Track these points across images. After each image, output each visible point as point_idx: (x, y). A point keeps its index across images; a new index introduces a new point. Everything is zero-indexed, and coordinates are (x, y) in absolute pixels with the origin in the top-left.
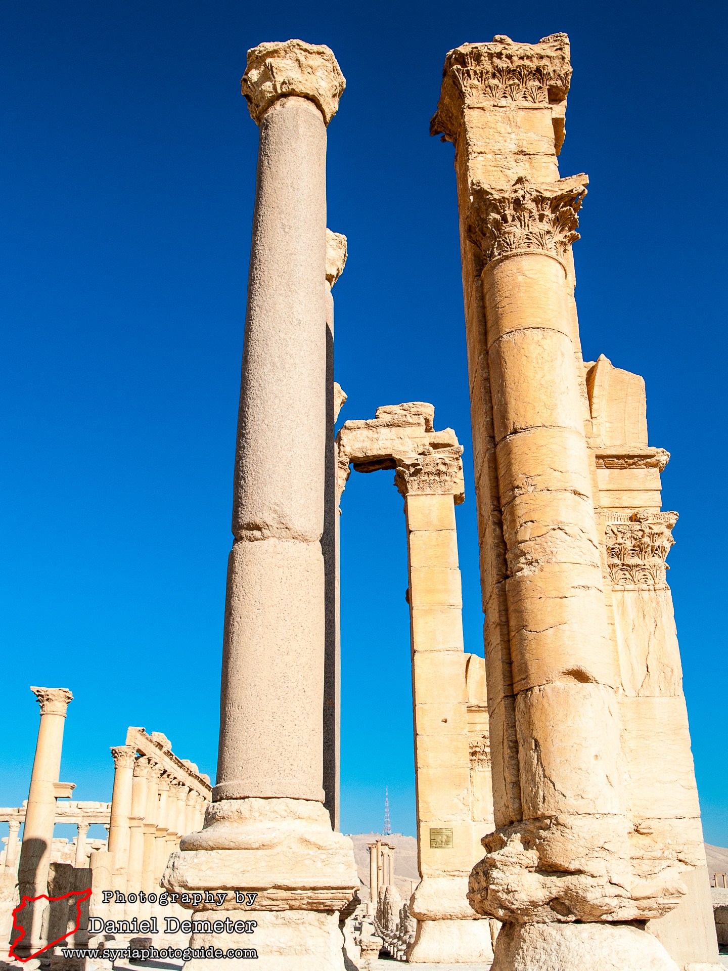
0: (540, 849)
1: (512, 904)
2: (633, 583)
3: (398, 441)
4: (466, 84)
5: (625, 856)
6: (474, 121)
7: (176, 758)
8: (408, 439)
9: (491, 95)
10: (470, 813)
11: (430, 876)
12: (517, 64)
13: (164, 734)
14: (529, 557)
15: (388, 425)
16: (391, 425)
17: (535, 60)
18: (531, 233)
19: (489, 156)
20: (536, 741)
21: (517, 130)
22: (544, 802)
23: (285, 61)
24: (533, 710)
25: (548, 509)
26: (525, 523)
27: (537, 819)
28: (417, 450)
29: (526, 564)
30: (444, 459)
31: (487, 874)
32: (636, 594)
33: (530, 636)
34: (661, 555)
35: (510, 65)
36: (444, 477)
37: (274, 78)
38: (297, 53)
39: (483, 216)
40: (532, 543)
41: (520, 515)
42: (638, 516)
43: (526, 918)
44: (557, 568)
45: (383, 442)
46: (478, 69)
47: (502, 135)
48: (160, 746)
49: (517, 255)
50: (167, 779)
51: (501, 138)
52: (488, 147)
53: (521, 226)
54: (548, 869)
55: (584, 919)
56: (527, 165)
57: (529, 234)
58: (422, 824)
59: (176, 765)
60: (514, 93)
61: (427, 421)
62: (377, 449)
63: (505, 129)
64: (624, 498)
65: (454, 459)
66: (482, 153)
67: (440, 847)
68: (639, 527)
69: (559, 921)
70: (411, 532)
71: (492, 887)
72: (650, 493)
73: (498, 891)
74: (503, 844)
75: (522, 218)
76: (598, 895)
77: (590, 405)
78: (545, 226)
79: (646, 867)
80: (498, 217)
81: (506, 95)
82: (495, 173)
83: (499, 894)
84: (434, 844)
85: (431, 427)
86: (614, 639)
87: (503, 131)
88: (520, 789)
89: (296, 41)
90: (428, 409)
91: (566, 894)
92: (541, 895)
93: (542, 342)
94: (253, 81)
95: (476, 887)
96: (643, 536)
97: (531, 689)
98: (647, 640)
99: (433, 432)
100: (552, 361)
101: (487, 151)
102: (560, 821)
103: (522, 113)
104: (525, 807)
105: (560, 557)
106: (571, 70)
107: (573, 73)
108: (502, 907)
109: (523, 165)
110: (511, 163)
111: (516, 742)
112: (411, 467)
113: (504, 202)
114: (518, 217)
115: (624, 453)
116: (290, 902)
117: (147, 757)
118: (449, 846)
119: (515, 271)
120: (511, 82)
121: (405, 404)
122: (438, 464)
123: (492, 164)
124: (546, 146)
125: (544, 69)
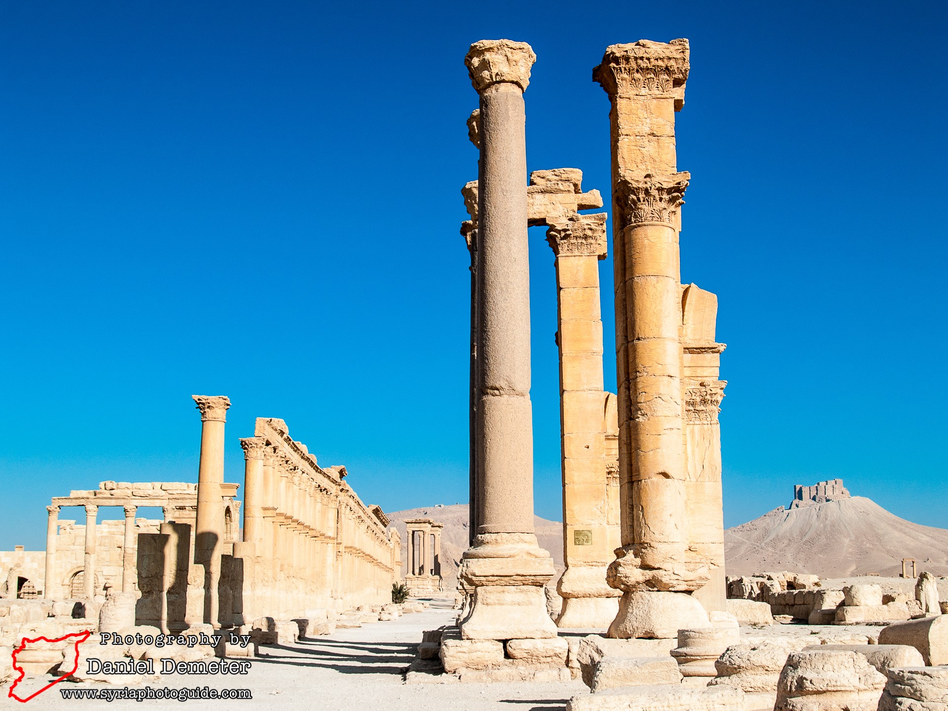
0: (642, 557)
1: (628, 582)
2: (699, 420)
3: (550, 207)
4: (618, 77)
5: (682, 562)
6: (623, 109)
7: (293, 443)
8: (559, 205)
9: (635, 85)
10: (606, 518)
11: (574, 566)
12: (653, 64)
13: (283, 420)
14: (643, 412)
15: (542, 192)
16: (545, 192)
17: (665, 60)
18: (654, 210)
19: (632, 138)
20: (642, 506)
21: (651, 116)
22: (644, 536)
23: (497, 56)
24: (641, 491)
25: (654, 386)
26: (642, 393)
27: (641, 544)
28: (567, 215)
29: (641, 415)
30: (590, 225)
31: (616, 569)
32: (700, 426)
33: (642, 453)
34: (716, 404)
35: (649, 65)
36: (590, 240)
37: (491, 70)
38: (506, 50)
39: (627, 194)
40: (644, 404)
41: (639, 388)
42: (704, 384)
43: (634, 589)
44: (656, 419)
45: (537, 207)
46: (627, 67)
47: (641, 120)
48: (282, 433)
49: (645, 225)
50: (286, 465)
51: (640, 122)
52: (632, 130)
53: (649, 205)
54: (645, 567)
55: (661, 590)
56: (656, 143)
57: (653, 211)
58: (568, 527)
59: (292, 450)
60: (651, 84)
61: (575, 185)
62: (532, 213)
63: (643, 115)
64: (698, 371)
65: (599, 225)
66: (627, 135)
67: (582, 544)
68: (704, 390)
69: (650, 591)
70: (561, 289)
71: (618, 575)
72: (713, 368)
73: (621, 577)
74: (624, 555)
75: (649, 200)
76: (668, 579)
77: (683, 316)
78: (663, 205)
79: (692, 566)
80: (635, 197)
81: (645, 86)
82: (635, 152)
83: (622, 578)
84: (577, 542)
85: (579, 190)
86: (685, 452)
87: (641, 116)
88: (634, 528)
89: (506, 41)
90: (577, 175)
91: (653, 578)
92: (641, 579)
93: (656, 285)
94: (475, 67)
95: (611, 575)
96: (706, 395)
97: (641, 481)
98: (704, 451)
99: (581, 193)
100: (661, 297)
101: (630, 134)
102: (652, 545)
103: (655, 101)
104: (636, 537)
105: (659, 414)
106: (689, 68)
107: (690, 70)
108: (623, 584)
109: (653, 144)
110: (645, 143)
111: (632, 506)
112: (562, 232)
113: (639, 190)
114: (647, 199)
115: (700, 346)
116: (523, 582)
117: (273, 446)
118: (588, 543)
119: (643, 236)
120: (649, 76)
121: (556, 170)
122: (585, 229)
123: (634, 144)
124: (669, 129)
125: (671, 68)
